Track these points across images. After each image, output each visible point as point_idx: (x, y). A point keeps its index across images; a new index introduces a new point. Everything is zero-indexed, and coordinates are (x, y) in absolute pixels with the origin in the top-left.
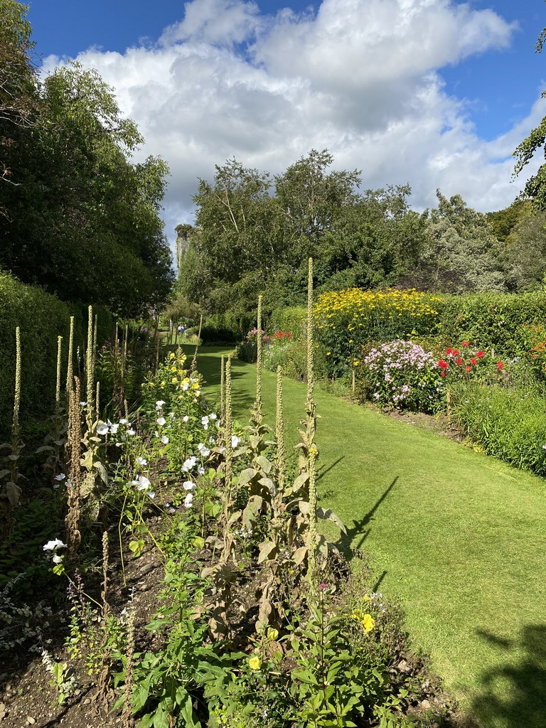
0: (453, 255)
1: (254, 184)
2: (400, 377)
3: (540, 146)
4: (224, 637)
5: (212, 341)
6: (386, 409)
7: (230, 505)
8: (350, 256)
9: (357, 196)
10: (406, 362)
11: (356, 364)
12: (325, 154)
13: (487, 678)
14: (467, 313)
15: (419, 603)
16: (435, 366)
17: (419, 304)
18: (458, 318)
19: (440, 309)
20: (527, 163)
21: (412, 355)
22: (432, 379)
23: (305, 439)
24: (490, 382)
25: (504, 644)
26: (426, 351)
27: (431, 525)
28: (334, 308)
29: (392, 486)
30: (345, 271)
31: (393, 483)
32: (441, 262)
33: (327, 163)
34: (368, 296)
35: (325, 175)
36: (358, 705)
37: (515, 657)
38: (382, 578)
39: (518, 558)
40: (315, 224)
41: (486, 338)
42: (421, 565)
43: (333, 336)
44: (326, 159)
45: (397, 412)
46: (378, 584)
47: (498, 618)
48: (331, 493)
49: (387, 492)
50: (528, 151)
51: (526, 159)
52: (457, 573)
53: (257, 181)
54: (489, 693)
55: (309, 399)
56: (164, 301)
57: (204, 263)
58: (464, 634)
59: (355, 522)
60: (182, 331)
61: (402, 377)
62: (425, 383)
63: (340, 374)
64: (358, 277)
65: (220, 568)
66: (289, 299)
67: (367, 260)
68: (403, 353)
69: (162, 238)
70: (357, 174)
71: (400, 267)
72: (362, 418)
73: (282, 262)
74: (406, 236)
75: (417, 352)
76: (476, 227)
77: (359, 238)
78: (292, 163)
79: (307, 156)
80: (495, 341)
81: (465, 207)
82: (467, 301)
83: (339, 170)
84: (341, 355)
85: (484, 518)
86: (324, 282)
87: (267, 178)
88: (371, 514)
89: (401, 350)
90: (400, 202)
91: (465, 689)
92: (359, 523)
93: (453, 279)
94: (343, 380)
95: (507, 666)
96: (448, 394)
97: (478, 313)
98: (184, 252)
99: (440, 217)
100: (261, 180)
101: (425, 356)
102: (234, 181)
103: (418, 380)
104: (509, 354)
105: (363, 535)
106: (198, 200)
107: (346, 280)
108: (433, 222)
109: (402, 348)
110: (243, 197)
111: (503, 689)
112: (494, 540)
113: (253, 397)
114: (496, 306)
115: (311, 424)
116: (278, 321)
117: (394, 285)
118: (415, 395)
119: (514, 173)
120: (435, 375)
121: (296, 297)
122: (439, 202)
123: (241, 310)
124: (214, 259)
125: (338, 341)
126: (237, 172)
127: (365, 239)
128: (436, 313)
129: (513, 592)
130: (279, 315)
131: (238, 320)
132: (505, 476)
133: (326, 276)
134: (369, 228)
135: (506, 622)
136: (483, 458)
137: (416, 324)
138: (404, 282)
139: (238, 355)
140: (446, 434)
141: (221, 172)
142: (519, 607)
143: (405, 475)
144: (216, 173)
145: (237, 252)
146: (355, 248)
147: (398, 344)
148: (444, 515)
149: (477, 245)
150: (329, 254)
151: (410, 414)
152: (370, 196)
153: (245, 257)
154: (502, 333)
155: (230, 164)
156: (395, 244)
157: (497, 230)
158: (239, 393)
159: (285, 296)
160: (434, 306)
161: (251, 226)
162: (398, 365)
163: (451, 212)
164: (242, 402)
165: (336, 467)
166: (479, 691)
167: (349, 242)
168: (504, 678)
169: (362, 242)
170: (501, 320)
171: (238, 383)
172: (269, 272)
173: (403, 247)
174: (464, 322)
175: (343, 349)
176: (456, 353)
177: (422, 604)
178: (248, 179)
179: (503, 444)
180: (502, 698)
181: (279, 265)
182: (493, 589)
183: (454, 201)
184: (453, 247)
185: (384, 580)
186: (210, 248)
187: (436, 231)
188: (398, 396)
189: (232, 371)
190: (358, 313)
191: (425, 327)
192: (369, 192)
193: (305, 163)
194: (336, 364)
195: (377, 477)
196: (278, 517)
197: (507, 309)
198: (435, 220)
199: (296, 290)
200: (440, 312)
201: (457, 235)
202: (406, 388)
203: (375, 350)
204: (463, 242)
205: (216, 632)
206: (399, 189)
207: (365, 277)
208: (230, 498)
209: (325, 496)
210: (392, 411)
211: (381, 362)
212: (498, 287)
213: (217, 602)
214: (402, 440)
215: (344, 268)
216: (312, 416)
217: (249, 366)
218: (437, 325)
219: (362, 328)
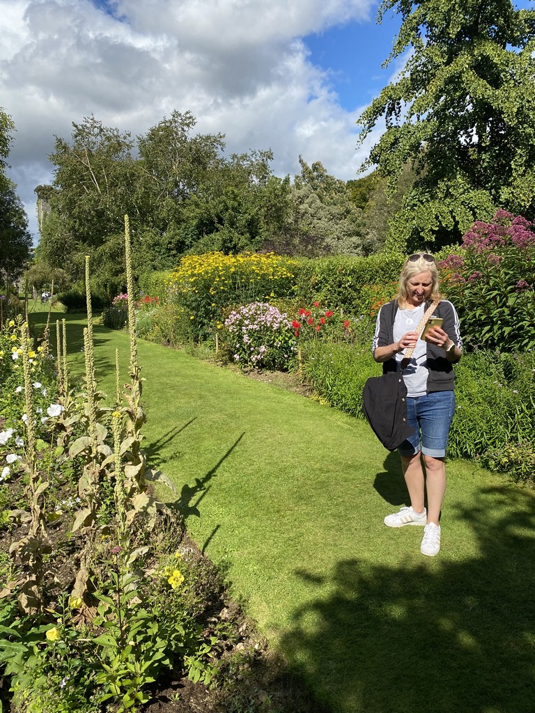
0: (315, 221)
1: (116, 144)
2: (258, 337)
3: (381, 115)
4: (37, 611)
5: (77, 308)
6: (246, 369)
7: (35, 476)
8: (216, 220)
9: (222, 160)
10: (263, 323)
11: (219, 327)
12: (188, 116)
13: (297, 615)
14: (319, 276)
15: (246, 551)
16: (289, 326)
17: (277, 267)
18: (312, 280)
19: (296, 271)
20: (370, 131)
21: (268, 317)
22: (287, 339)
23: (131, 403)
24: (335, 339)
25: (318, 580)
26: (282, 312)
27: (268, 476)
28: (195, 272)
29: (237, 442)
30: (212, 235)
31: (239, 439)
32: (303, 226)
33: (191, 125)
34: (230, 260)
35: (189, 137)
36: (164, 659)
37: (324, 592)
38: (214, 532)
39: (341, 500)
40: (181, 187)
41: (336, 298)
42: (253, 516)
43: (196, 300)
44: (189, 121)
45: (256, 372)
46: (210, 538)
47: (316, 557)
48: (178, 455)
49: (233, 448)
50: (371, 120)
51: (369, 127)
52: (285, 520)
53: (119, 141)
54: (297, 628)
55: (133, 362)
56: (21, 267)
57: (65, 226)
58: (283, 576)
59: (197, 480)
60: (47, 298)
61: (260, 338)
62: (280, 343)
63: (205, 337)
64: (225, 241)
65: (27, 541)
66: (155, 263)
67: (232, 224)
68: (260, 314)
69: (15, 199)
70: (221, 137)
71: (265, 231)
72: (221, 379)
73: (147, 226)
74: (270, 201)
75: (274, 314)
76: (336, 194)
77: (224, 202)
78: (155, 124)
79: (170, 117)
80: (344, 302)
81: (326, 174)
82: (321, 263)
83: (204, 133)
84: (205, 318)
85: (318, 466)
86: (192, 246)
87: (128, 138)
88: (214, 471)
89: (259, 312)
90: (264, 167)
91: (275, 627)
92: (201, 480)
93: (312, 243)
94: (208, 343)
95: (317, 601)
96: (300, 352)
97: (329, 275)
98: (45, 215)
99: (303, 183)
100: (123, 140)
101: (280, 317)
102: (94, 140)
103: (274, 340)
104: (355, 313)
105: (203, 492)
106: (56, 159)
107: (213, 244)
108: (297, 187)
109: (259, 309)
110: (103, 157)
111: (311, 623)
112: (323, 485)
113: (113, 363)
114: (344, 268)
115: (136, 387)
116: (146, 286)
117: (259, 250)
118: (271, 355)
119: (359, 140)
120: (289, 335)
121: (164, 262)
122: (302, 169)
123: (107, 275)
124: (75, 222)
125: (202, 305)
126: (96, 131)
127: (230, 203)
128: (293, 276)
129: (333, 532)
130: (147, 279)
131: (105, 286)
132: (342, 425)
133: (194, 239)
134: (233, 192)
135: (322, 560)
136: (326, 410)
137: (275, 287)
138: (267, 246)
139: (104, 322)
140: (298, 390)
141: (79, 130)
142: (335, 545)
143: (252, 430)
144: (74, 131)
145: (100, 214)
146: (221, 212)
147: (255, 306)
148: (281, 465)
149: (337, 211)
150: (196, 217)
151: (268, 372)
152: (236, 160)
153: (109, 220)
154: (349, 294)
155: (88, 122)
156: (260, 209)
157: (358, 197)
158: (99, 361)
159: (152, 261)
160: (289, 269)
161: (113, 188)
162: (255, 326)
163: (313, 179)
164: (100, 370)
165: (186, 428)
166: (288, 627)
167: (213, 206)
168: (313, 612)
169: (227, 206)
170: (348, 281)
171: (99, 349)
172: (136, 235)
173: (267, 212)
174: (317, 284)
175: (207, 313)
176: (308, 314)
177: (249, 553)
178: (109, 139)
179: (342, 396)
180: (308, 631)
181: (145, 228)
182: (314, 532)
183: (315, 168)
184: (316, 213)
185: (216, 534)
186: (70, 210)
187: (299, 197)
188: (256, 356)
189: (96, 338)
190: (219, 277)
191: (281, 289)
192: (234, 157)
193: (168, 124)
194: (201, 327)
195: (225, 435)
196: (92, 484)
197: (353, 271)
198: (298, 186)
199: (164, 254)
200: (296, 275)
201: (318, 201)
202: (263, 348)
203: (234, 313)
204: (325, 208)
205: (26, 607)
206: (261, 154)
207: (231, 241)
208: (35, 469)
209: (171, 458)
210: (251, 371)
211: (241, 324)
212: (356, 251)
213: (28, 576)
214: (255, 398)
215: (211, 232)
216: (137, 379)
217: (116, 333)
218: (293, 288)
219: (224, 291)
